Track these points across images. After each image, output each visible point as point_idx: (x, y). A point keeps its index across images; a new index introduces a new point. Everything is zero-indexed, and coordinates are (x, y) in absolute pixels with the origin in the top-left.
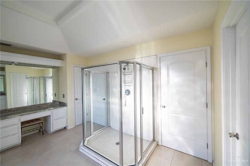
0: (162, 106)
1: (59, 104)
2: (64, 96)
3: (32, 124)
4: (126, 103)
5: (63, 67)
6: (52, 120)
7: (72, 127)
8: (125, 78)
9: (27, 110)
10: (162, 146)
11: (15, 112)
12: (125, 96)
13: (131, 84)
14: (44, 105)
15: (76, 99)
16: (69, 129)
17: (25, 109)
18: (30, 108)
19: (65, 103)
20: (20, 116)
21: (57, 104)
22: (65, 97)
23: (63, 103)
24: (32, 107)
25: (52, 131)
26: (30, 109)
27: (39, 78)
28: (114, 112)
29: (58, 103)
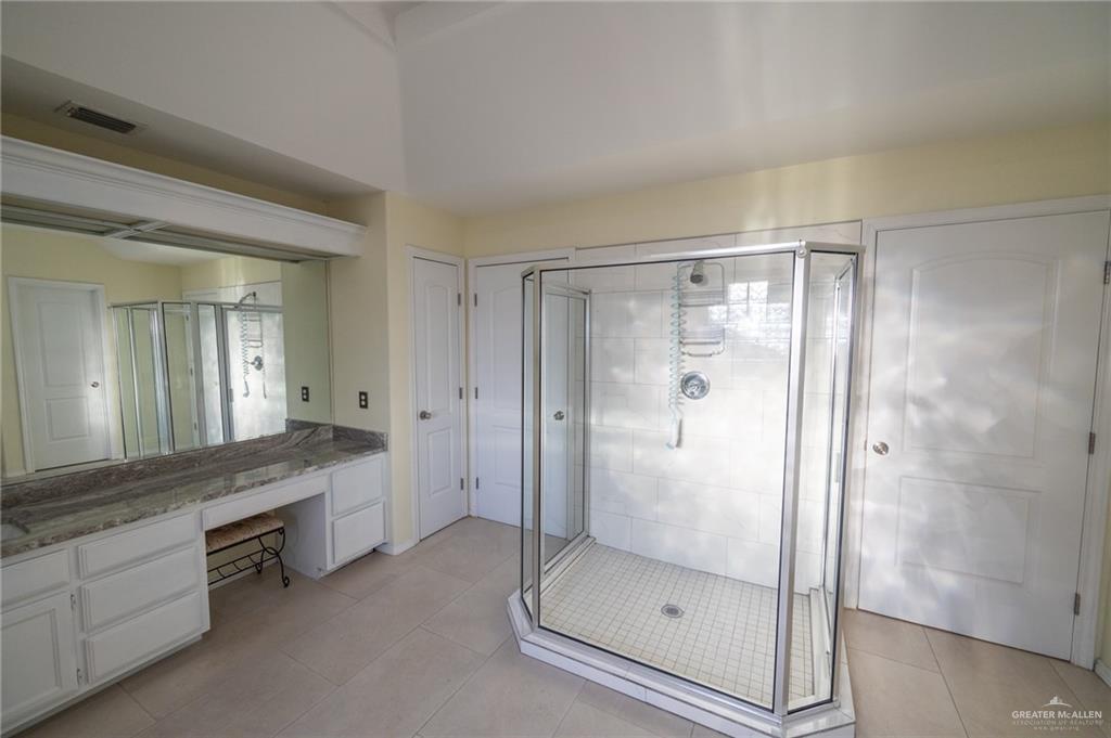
0: (870, 447)
1: (336, 438)
2: (366, 400)
3: (242, 539)
4: (680, 433)
5: (357, 257)
6: (329, 519)
7: (409, 544)
8: (685, 322)
9: (203, 469)
10: (860, 614)
11: (152, 481)
12: (680, 401)
13: (716, 346)
14: (273, 446)
15: (424, 415)
16: (398, 556)
17: (194, 466)
18: (214, 460)
19: (373, 434)
20: (205, 499)
21: (326, 438)
22: (369, 405)
23: (362, 432)
24: (223, 454)
25: (330, 567)
26: (215, 465)
27: (160, 305)
28: (612, 473)
29: (331, 436)
